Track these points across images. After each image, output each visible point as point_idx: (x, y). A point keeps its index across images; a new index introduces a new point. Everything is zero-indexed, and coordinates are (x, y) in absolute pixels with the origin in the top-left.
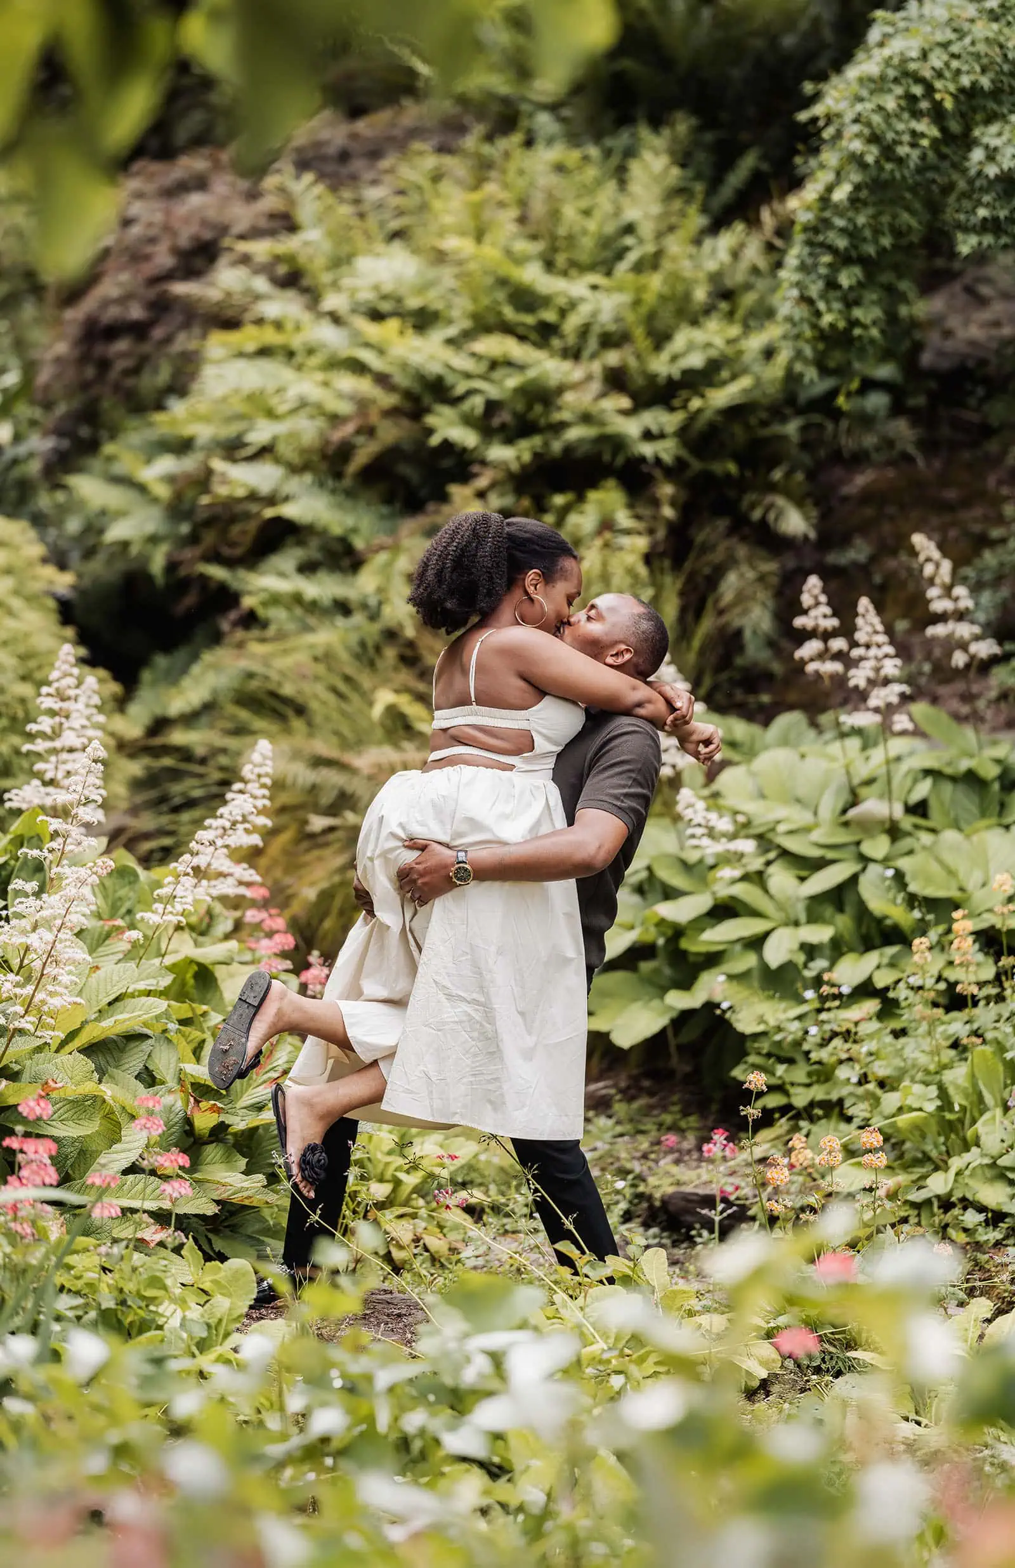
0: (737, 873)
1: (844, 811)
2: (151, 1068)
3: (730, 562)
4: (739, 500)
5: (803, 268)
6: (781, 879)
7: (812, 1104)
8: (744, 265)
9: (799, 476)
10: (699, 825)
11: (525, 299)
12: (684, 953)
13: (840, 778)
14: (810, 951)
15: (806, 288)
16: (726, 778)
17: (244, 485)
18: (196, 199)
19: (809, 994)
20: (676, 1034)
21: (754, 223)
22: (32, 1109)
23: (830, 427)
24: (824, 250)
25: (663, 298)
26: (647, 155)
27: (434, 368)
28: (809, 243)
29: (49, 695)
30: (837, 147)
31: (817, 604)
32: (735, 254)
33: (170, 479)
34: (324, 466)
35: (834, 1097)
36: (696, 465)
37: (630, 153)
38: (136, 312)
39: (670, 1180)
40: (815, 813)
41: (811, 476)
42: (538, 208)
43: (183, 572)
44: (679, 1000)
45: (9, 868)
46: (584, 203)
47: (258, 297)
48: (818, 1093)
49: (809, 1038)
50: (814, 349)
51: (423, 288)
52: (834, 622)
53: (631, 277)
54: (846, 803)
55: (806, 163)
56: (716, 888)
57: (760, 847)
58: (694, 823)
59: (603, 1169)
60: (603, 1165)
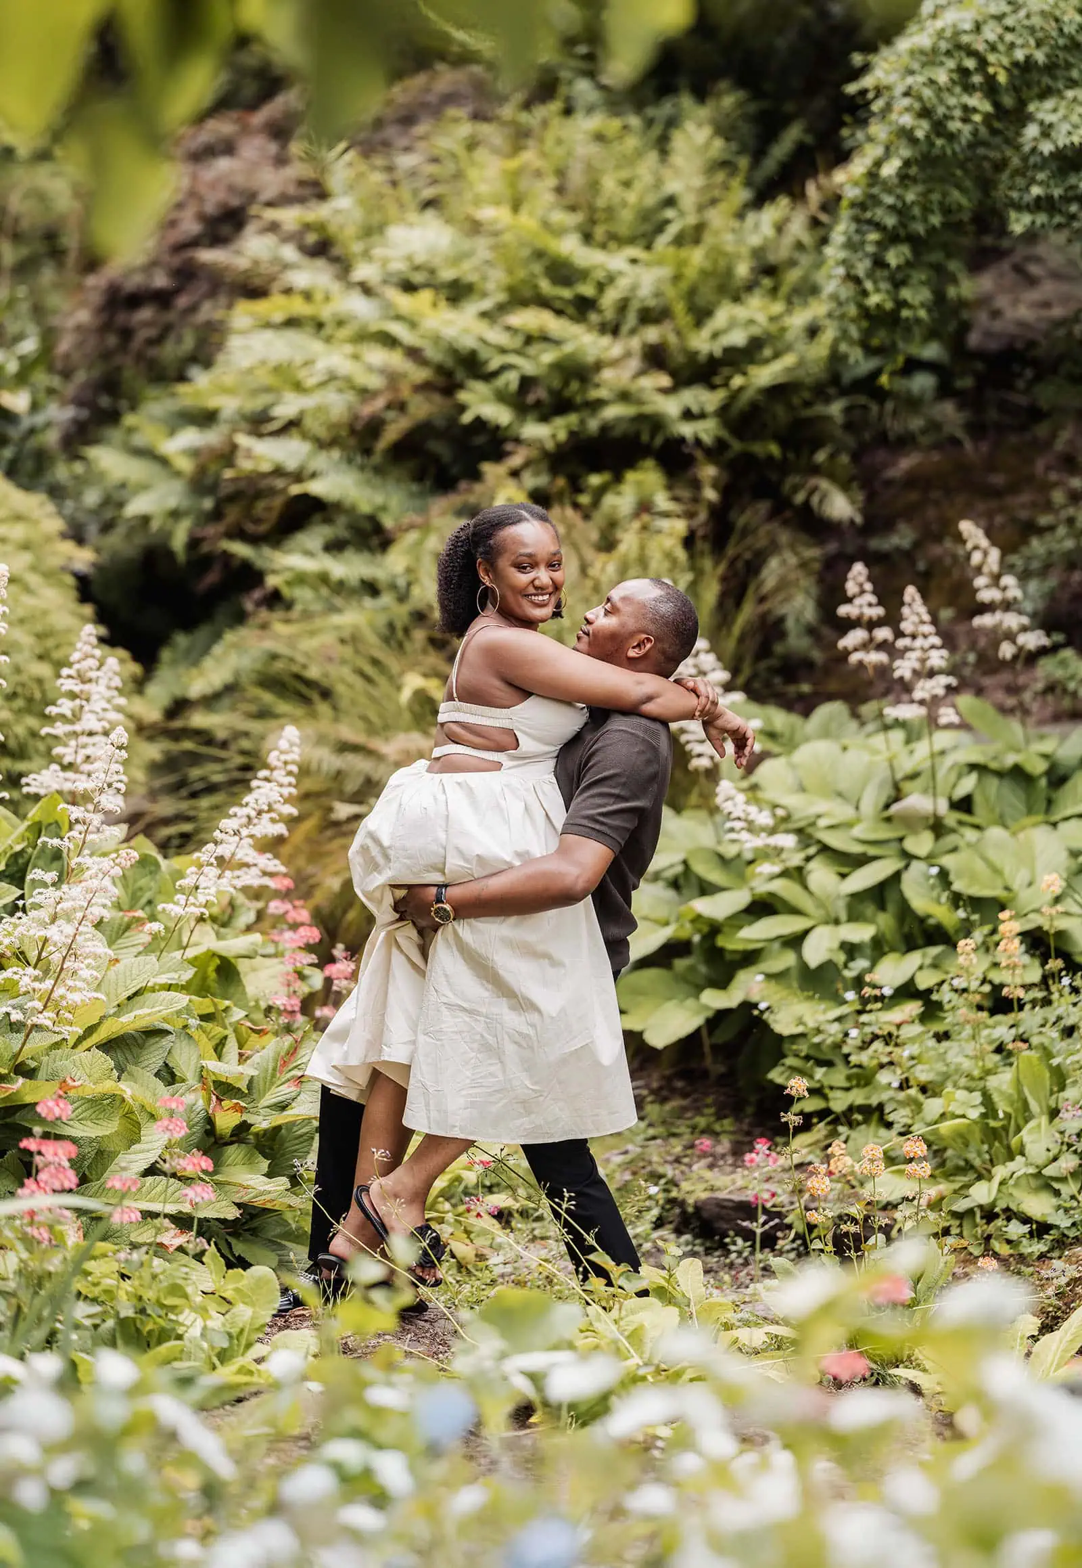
0: (777, 869)
1: (887, 806)
2: (171, 1065)
3: (773, 548)
4: (780, 482)
5: (850, 245)
6: (821, 875)
7: (851, 1109)
8: (787, 241)
9: (844, 459)
10: (739, 819)
11: (562, 272)
12: (721, 951)
13: (883, 773)
14: (851, 950)
15: (852, 266)
16: (765, 770)
17: (269, 460)
18: (223, 164)
19: (850, 996)
20: (710, 1033)
21: (798, 196)
22: (50, 1110)
23: (874, 408)
24: (871, 228)
25: (704, 274)
26: (690, 126)
27: (468, 343)
28: (856, 220)
29: (69, 677)
30: (886, 120)
31: (862, 592)
32: (780, 228)
33: (194, 453)
34: (352, 442)
35: (874, 1101)
36: (737, 446)
37: (672, 123)
38: (161, 281)
39: (703, 1186)
40: (857, 808)
41: (856, 457)
42: (577, 178)
43: (205, 548)
44: (715, 1000)
45: (26, 856)
46: (624, 174)
47: (286, 266)
48: (858, 1097)
49: (849, 1041)
50: (859, 328)
51: (458, 258)
52: (879, 611)
53: (671, 250)
54: (889, 797)
55: (853, 135)
56: (755, 883)
57: (800, 842)
58: (733, 816)
59: (634, 1173)
60: (634, 1169)
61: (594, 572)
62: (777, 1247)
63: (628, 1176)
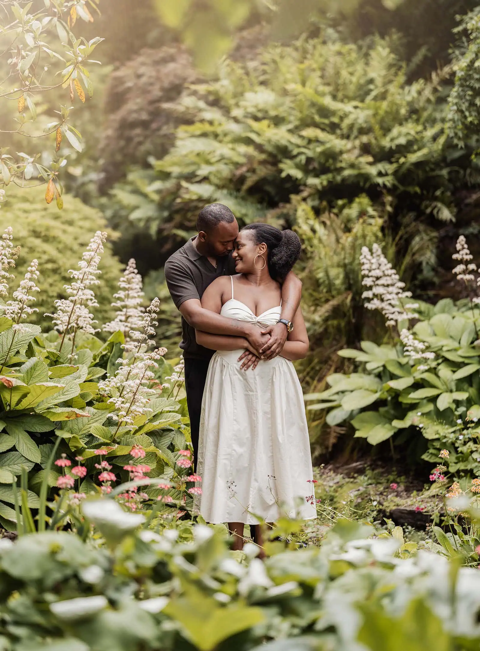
0: (427, 368)
1: (472, 342)
2: (174, 444)
3: (418, 232)
4: (421, 204)
5: (459, 97)
6: (444, 371)
7: (458, 472)
8: (423, 99)
9: (449, 194)
10: (410, 346)
11: (324, 112)
12: (401, 403)
13: (471, 327)
14: (458, 403)
15: (460, 106)
16: (418, 327)
17: (196, 194)
18: (171, 66)
19: (459, 421)
20: (393, 442)
21: (428, 79)
22: (137, 454)
23: (462, 172)
24: (468, 89)
25: (386, 112)
26: (380, 49)
27: (284, 142)
28: (462, 86)
29: (124, 281)
30: (476, 43)
31: (463, 248)
32: (419, 93)
33: (159, 192)
34: (232, 186)
35: (469, 467)
36: (401, 188)
37: (371, 47)
38: (144, 116)
39: (393, 504)
40: (459, 343)
41: (453, 193)
42: (330, 71)
43: (165, 233)
44: (398, 424)
45: (107, 356)
46: (351, 69)
47: (200, 110)
48: (461, 466)
49: (458, 441)
50: (463, 133)
51: (276, 107)
52: (470, 257)
53: (373, 102)
54: (473, 338)
55: (454, 52)
56: (415, 375)
57: (435, 357)
58: (407, 345)
59: (362, 499)
60: (362, 497)
61: (342, 241)
62: (427, 530)
63: (359, 500)
